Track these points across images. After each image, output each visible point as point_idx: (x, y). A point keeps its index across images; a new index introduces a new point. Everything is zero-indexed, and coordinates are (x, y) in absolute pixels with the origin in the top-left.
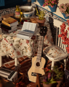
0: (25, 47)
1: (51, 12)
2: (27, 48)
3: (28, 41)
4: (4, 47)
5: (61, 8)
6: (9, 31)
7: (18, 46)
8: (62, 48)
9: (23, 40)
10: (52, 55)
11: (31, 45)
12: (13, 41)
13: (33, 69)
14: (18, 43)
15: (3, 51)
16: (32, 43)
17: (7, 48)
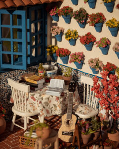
0: (54, 105)
1: (76, 70)
2: (57, 105)
3: (57, 99)
4: (31, 106)
5: (90, 63)
6: (36, 89)
7: (47, 104)
8: (91, 106)
9: (52, 96)
10: (83, 112)
11: (61, 102)
12: (42, 99)
13: (64, 128)
14: (46, 101)
15: (29, 111)
16: (62, 100)
17: (34, 107)
